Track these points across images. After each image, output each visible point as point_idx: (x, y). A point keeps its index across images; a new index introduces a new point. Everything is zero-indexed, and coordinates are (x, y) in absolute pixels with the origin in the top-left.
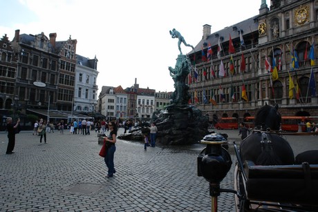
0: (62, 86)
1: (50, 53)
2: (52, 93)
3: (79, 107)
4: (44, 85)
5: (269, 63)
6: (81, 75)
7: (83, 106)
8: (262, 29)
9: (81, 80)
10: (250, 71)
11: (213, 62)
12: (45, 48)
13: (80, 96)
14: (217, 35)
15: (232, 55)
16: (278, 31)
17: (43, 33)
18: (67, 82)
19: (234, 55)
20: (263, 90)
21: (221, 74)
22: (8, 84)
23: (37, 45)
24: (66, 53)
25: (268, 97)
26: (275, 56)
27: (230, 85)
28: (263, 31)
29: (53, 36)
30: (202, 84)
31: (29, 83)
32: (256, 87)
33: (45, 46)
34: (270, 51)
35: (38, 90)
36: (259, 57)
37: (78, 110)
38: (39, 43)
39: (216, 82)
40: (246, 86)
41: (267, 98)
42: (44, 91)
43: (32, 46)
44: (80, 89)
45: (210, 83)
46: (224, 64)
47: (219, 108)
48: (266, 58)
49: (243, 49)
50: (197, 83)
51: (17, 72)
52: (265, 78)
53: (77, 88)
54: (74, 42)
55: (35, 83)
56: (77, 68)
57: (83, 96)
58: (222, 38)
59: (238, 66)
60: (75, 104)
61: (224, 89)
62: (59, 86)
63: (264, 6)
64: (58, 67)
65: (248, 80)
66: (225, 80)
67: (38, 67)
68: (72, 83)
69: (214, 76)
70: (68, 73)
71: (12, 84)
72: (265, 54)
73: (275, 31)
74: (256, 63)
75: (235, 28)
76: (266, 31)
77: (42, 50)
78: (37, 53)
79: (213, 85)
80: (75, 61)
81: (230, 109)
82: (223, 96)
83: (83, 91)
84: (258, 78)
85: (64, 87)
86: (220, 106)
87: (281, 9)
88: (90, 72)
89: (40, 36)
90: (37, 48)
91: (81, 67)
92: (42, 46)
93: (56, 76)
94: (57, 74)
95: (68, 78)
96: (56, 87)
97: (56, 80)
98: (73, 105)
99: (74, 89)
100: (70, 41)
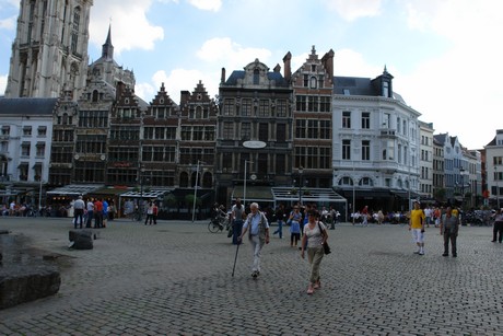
0: (301, 143)
1: (273, 88)
2: (281, 156)
3: (346, 180)
4: (262, 145)
6: (347, 114)
7: (356, 177)
9: (347, 124)
12: (264, 83)
13: (348, 156)
17: (257, 62)
18: (313, 133)
22: (206, 150)
23: (248, 83)
24: (306, 81)
31: (237, 145)
33: (262, 79)
35: (254, 155)
38: (250, 78)
42: (266, 155)
43: (239, 86)
44: (347, 142)
51: (216, 131)
53: (337, 142)
55: (246, 144)
56: (334, 103)
57: (356, 155)
60: (335, 173)
62: (295, 142)
64: (290, 109)
67: (252, 117)
68: (327, 131)
70: (313, 116)
71: (212, 150)
77: (257, 87)
78: (247, 94)
80: (328, 91)
83: (356, 147)
85: (307, 143)
88: (372, 104)
89: (251, 67)
90: (247, 87)
91: (347, 99)
92: (256, 81)
93: (288, 126)
94: (290, 121)
95: (316, 125)
96: (290, 146)
97: (287, 132)
98: (332, 177)
99: (331, 144)
100: (313, 57)
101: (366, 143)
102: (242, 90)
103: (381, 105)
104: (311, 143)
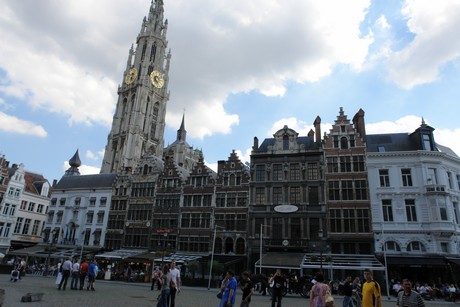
0: (335, 205)
1: (302, 151)
2: (314, 220)
3: (391, 244)
6: (384, 172)
7: (403, 241)
9: (385, 182)
12: (293, 148)
13: (389, 218)
17: (286, 129)
18: (348, 194)
22: (239, 216)
23: (279, 149)
24: (336, 142)
31: (268, 210)
33: (291, 144)
35: (286, 219)
38: (280, 144)
42: (299, 219)
43: (269, 153)
44: (386, 202)
51: (249, 196)
53: (376, 203)
60: (376, 237)
62: (329, 205)
64: (322, 171)
67: (282, 181)
68: (363, 191)
70: (346, 176)
71: (244, 216)
77: (286, 152)
78: (278, 159)
80: (361, 150)
83: (399, 206)
85: (342, 205)
89: (280, 134)
90: (277, 153)
91: (382, 156)
92: (286, 147)
93: (320, 188)
94: (321, 183)
95: (350, 185)
96: (323, 209)
97: (320, 195)
98: (373, 241)
99: (369, 205)
100: (342, 118)
101: (410, 202)
102: (272, 156)
103: (423, 159)
104: (345, 205)
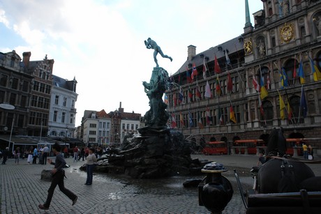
0: (34, 109)
1: (22, 72)
2: (22, 116)
3: (54, 133)
4: (12, 107)
5: (257, 82)
6: (57, 97)
7: (58, 131)
8: (247, 47)
9: (57, 102)
10: (237, 92)
11: (199, 83)
12: (16, 68)
13: (55, 120)
14: (202, 55)
15: (218, 75)
16: (265, 49)
17: (14, 52)
18: (41, 104)
19: (221, 75)
20: (252, 110)
21: (208, 94)
23: (7, 64)
24: (41, 73)
25: (258, 118)
26: (263, 75)
27: (217, 107)
28: (249, 49)
29: (27, 55)
30: (188, 107)
32: (245, 108)
33: (16, 65)
34: (257, 69)
35: (5, 113)
36: (247, 77)
37: (52, 136)
38: (9, 62)
39: (203, 103)
40: (234, 107)
41: (256, 120)
42: (13, 114)
44: (56, 112)
45: (196, 105)
46: (210, 85)
47: (206, 131)
48: (254, 77)
49: (229, 69)
50: (182, 105)
52: (253, 98)
53: (52, 112)
54: (51, 62)
55: (2, 106)
56: (52, 90)
57: (59, 120)
58: (207, 59)
59: (225, 87)
60: (49, 128)
61: (211, 111)
62: (31, 109)
63: (248, 25)
64: (30, 88)
65: (236, 101)
66: (212, 102)
67: (7, 87)
68: (47, 105)
69: (200, 98)
70: (42, 95)
72: (252, 73)
73: (261, 49)
74: (243, 83)
75: (220, 48)
76: (252, 49)
77: (12, 69)
78: (6, 72)
79: (199, 107)
80: (50, 82)
81: (218, 132)
82: (210, 119)
83: (59, 115)
84: (245, 99)
85: (37, 110)
86: (207, 130)
87: (265, 27)
88: (68, 94)
89: (10, 55)
90: (6, 67)
91: (57, 89)
92: (12, 65)
93: (27, 98)
94: (29, 95)
95: (42, 100)
96: (28, 110)
97: (27, 102)
98: (47, 130)
99: (48, 112)
101: (64, 114)
102: (2, 68)
103: (72, 95)
104: (40, 110)
